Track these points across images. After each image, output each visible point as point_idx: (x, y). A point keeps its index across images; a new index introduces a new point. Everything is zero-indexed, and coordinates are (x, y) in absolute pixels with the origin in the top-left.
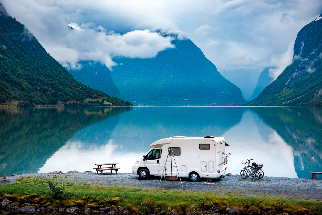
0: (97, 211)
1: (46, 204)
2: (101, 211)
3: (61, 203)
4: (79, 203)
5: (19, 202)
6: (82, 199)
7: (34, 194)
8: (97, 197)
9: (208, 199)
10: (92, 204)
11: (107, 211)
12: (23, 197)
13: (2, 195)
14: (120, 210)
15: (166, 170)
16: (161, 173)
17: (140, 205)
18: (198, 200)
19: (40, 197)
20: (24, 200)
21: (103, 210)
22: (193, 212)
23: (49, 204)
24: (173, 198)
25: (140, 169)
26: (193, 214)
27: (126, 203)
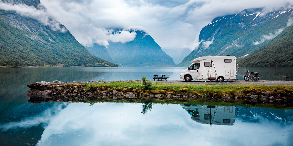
0: (175, 96)
1: (141, 93)
2: (177, 96)
3: (150, 92)
4: (162, 92)
5: (123, 92)
6: (164, 90)
7: (132, 87)
8: (173, 88)
9: (246, 88)
10: (171, 92)
11: (181, 96)
12: (125, 89)
13: (111, 88)
14: (190, 95)
15: (203, 75)
16: (200, 78)
17: (202, 92)
18: (240, 88)
19: (136, 89)
20: (126, 90)
21: (179, 95)
22: (240, 95)
23: (143, 92)
24: (223, 87)
25: (186, 76)
26: (240, 96)
27: (193, 91)
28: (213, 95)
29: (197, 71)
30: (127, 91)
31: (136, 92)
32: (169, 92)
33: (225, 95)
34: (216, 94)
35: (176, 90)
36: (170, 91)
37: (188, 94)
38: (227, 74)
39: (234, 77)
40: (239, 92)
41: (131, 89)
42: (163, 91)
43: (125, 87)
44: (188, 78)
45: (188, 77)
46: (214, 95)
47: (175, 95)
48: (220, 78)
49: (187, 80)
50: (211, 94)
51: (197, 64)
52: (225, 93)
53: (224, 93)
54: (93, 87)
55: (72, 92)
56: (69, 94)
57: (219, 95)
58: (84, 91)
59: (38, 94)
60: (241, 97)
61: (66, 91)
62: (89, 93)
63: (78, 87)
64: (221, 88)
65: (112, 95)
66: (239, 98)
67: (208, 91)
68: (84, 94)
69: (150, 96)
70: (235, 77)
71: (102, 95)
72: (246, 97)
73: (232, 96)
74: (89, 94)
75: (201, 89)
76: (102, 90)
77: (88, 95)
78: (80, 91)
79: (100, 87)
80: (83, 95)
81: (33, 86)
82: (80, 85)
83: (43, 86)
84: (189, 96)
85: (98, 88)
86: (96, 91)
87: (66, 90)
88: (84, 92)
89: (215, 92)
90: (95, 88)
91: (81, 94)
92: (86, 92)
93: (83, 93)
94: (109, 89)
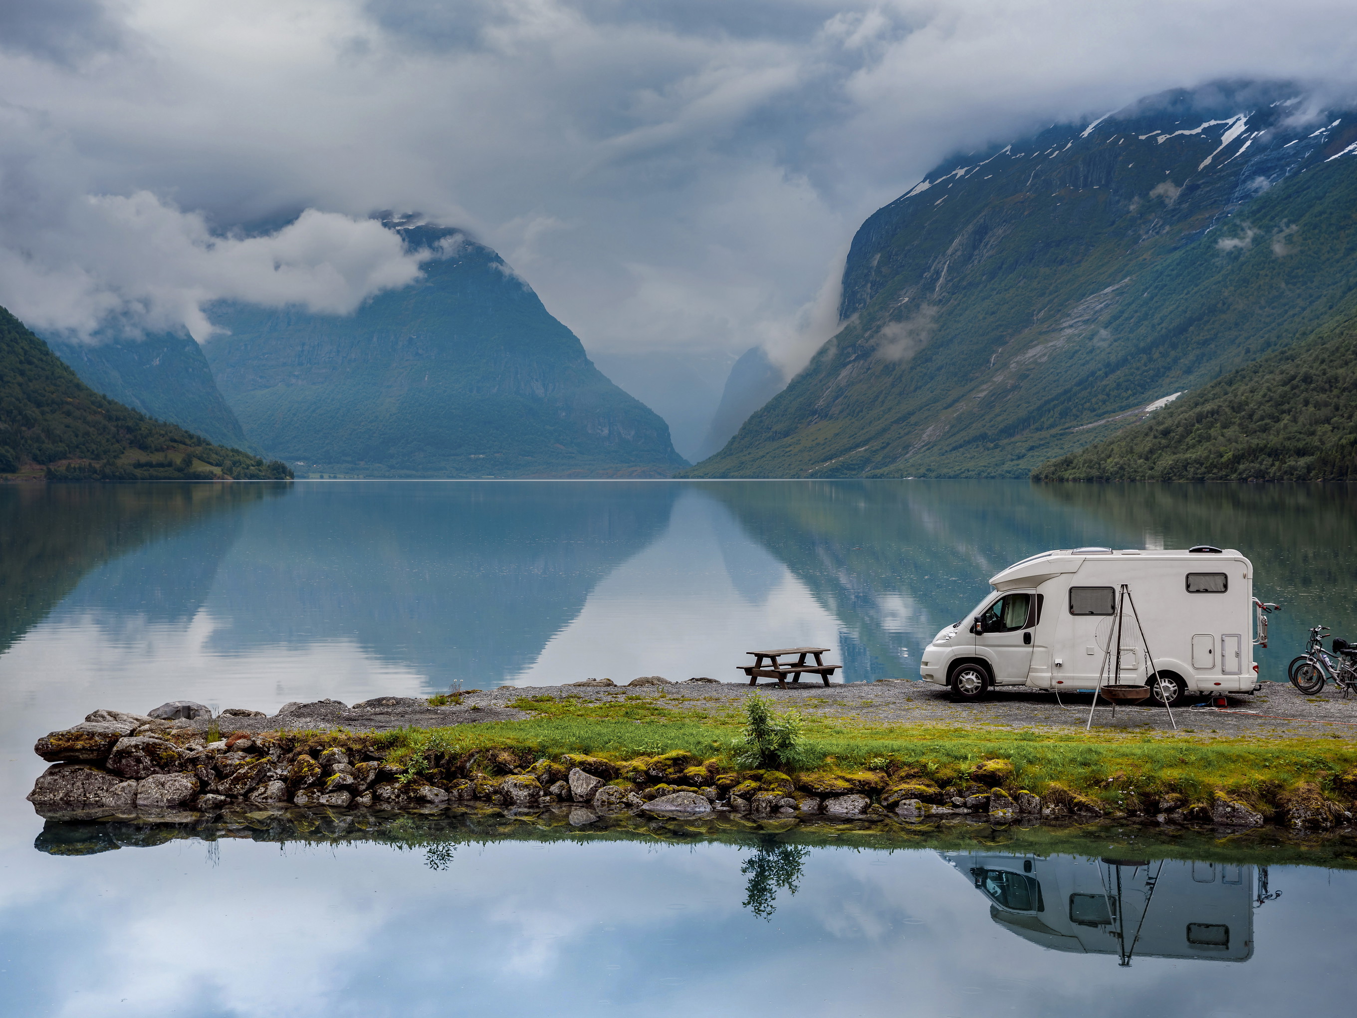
0: (942, 809)
1: (742, 787)
2: (956, 806)
3: (796, 782)
4: (863, 784)
6: (870, 769)
7: (682, 752)
8: (923, 760)
9: (1346, 760)
10: (914, 786)
11: (981, 809)
12: (639, 763)
13: (555, 758)
14: (1029, 803)
15: (1059, 665)
16: (1042, 678)
17: (1097, 782)
18: (1312, 766)
19: (707, 762)
20: (646, 773)
21: (965, 805)
22: (1314, 805)
23: (754, 784)
24: (1212, 757)
25: (957, 666)
26: (1317, 812)
27: (1042, 778)
28: (1158, 802)
29: (1027, 639)
30: (657, 777)
31: (709, 781)
32: (904, 786)
33: (1234, 809)
34: (1178, 799)
35: (946, 773)
36: (910, 777)
37: (1016, 798)
38: (1205, 660)
39: (1245, 676)
40: (1309, 790)
41: (679, 762)
42: (869, 776)
43: (638, 754)
44: (972, 676)
45: (975, 670)
46: (1166, 805)
47: (938, 800)
48: (1165, 684)
49: (967, 690)
50: (1147, 795)
51: (1026, 598)
52: (1231, 792)
53: (1220, 794)
54: (443, 754)
55: (320, 784)
56: (301, 798)
57: (1196, 806)
58: (397, 780)
59: (109, 800)
60: (1325, 820)
61: (283, 779)
62: (426, 790)
63: (350, 752)
64: (1202, 759)
65: (567, 798)
66: (1313, 825)
67: (1129, 783)
68: (398, 796)
69: (796, 808)
70: (1247, 678)
71: (508, 801)
72: (1348, 819)
73: (1270, 810)
74: (430, 796)
75: (1085, 764)
76: (501, 770)
77: (422, 801)
78: (372, 776)
79: (488, 750)
80: (388, 800)
81: (71, 749)
82: (363, 741)
83: (136, 746)
84: (1022, 811)
85: (472, 755)
86: (464, 773)
87: (279, 771)
88: (397, 785)
89: (1170, 785)
90: (454, 757)
91: (376, 798)
92: (409, 782)
93: (386, 791)
94: (542, 763)
